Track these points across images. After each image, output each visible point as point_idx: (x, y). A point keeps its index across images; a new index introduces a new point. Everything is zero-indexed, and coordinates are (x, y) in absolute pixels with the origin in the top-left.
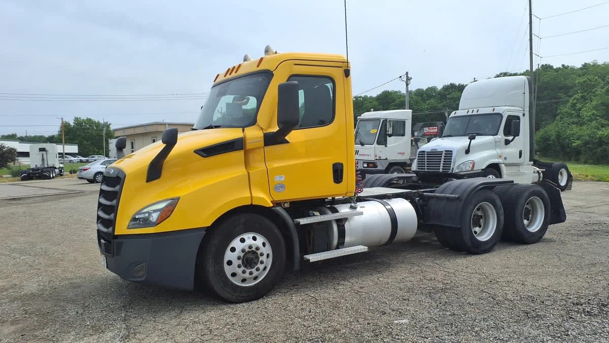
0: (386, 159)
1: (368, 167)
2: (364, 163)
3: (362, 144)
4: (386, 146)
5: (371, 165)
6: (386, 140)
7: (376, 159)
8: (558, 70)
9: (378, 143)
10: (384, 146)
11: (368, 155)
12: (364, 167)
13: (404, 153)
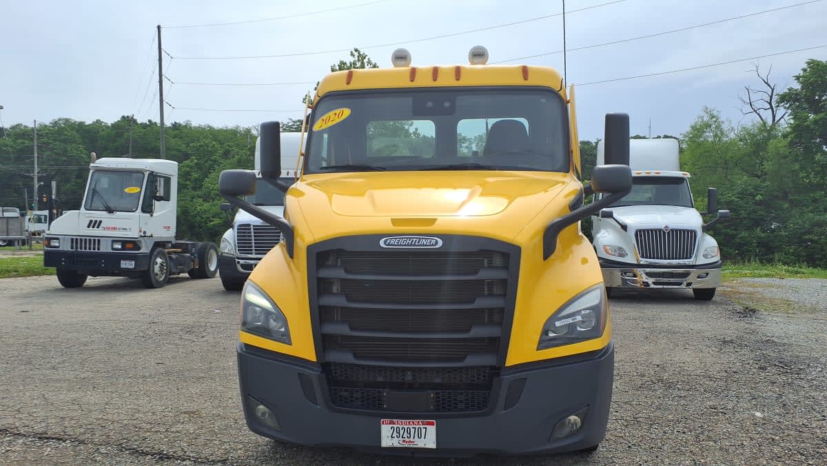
0: (152, 236)
1: (123, 248)
2: (114, 242)
3: (110, 211)
4: (152, 216)
5: (129, 246)
6: (151, 205)
7: (141, 236)
8: (144, 126)
9: (143, 211)
10: (148, 215)
11: (126, 229)
12: (113, 249)
13: (169, 227)
